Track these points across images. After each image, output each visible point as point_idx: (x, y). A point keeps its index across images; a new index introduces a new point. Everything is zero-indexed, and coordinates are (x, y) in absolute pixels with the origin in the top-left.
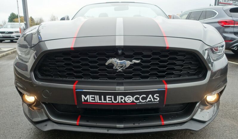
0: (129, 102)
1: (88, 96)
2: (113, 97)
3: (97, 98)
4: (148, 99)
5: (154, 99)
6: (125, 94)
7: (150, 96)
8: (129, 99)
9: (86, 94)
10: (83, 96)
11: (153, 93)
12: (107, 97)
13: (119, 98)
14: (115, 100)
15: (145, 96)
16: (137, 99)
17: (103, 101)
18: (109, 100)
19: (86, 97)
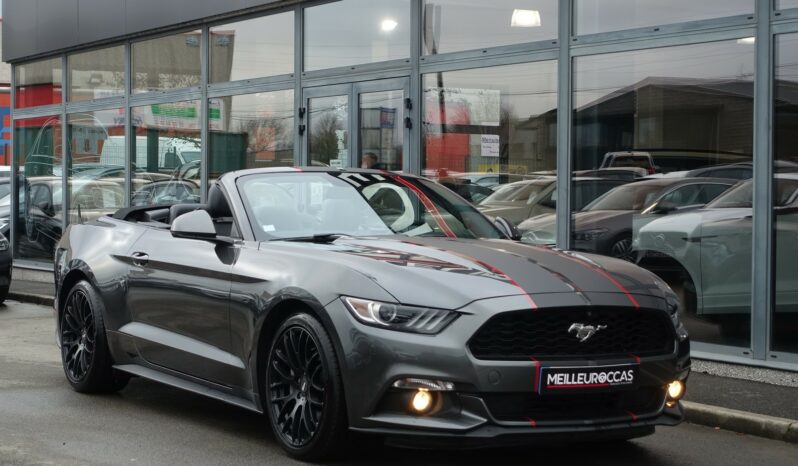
0: (602, 381)
1: (556, 375)
2: (585, 375)
3: (567, 376)
4: (622, 378)
5: (629, 377)
6: (598, 371)
7: (624, 372)
8: (603, 378)
9: (553, 372)
10: (549, 376)
11: (627, 369)
12: (579, 375)
13: (592, 375)
14: (588, 379)
15: (618, 372)
16: (611, 377)
17: (573, 382)
18: (580, 380)
19: (552, 376)
